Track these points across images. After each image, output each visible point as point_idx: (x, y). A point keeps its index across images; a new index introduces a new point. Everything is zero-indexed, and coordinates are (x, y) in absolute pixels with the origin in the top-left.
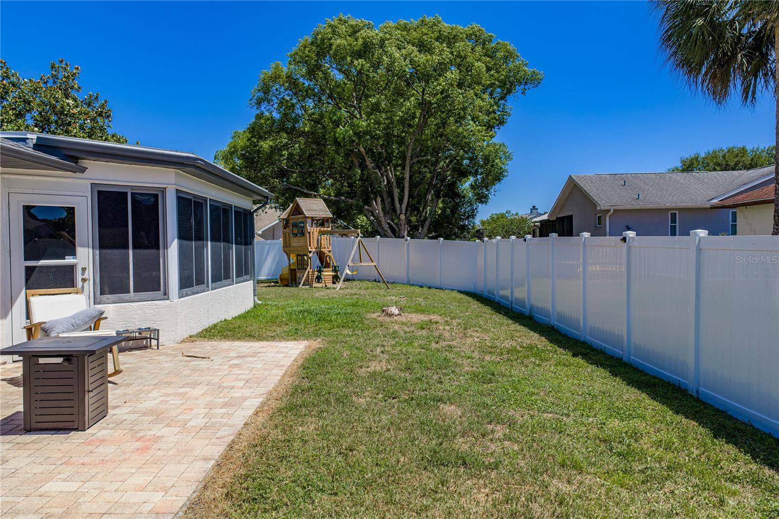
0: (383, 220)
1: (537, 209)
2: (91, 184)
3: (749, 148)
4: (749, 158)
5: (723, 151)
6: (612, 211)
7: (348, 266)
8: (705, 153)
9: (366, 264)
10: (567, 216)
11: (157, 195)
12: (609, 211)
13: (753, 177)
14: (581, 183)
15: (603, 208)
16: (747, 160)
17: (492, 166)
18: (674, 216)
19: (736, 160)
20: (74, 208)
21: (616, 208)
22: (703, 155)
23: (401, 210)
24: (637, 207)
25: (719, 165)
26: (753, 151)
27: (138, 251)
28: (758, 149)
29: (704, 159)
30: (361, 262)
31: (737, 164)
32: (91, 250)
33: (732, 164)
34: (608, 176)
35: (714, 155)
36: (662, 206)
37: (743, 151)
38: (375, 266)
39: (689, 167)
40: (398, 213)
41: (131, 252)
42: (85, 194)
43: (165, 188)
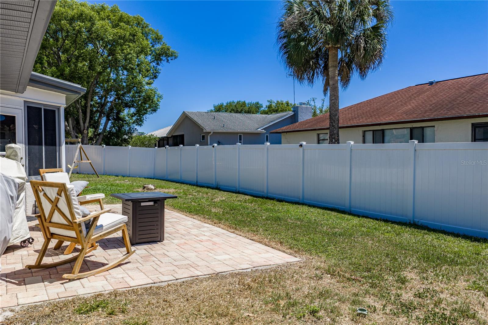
0: (73, 133)
1: (138, 130)
2: (24, 101)
3: (247, 102)
4: (247, 108)
5: (234, 103)
6: (212, 133)
7: (74, 162)
8: (226, 104)
9: (85, 162)
10: (179, 135)
11: (55, 111)
12: (211, 132)
13: (274, 118)
14: (192, 116)
15: (207, 131)
16: (246, 108)
17: (152, 102)
18: (240, 136)
19: (242, 108)
20: (15, 117)
21: (214, 131)
22: (225, 104)
23: (84, 127)
24: (224, 131)
25: (234, 110)
26: (249, 104)
27: (47, 147)
28: (251, 103)
29: (226, 106)
30: (82, 160)
31: (242, 110)
32: (24, 146)
33: (239, 110)
34: (204, 113)
35: (230, 104)
36: (236, 131)
37: (244, 103)
38: (90, 163)
39: (219, 109)
40: (82, 129)
41: (44, 148)
42: (21, 108)
43: (60, 107)
